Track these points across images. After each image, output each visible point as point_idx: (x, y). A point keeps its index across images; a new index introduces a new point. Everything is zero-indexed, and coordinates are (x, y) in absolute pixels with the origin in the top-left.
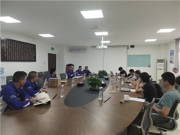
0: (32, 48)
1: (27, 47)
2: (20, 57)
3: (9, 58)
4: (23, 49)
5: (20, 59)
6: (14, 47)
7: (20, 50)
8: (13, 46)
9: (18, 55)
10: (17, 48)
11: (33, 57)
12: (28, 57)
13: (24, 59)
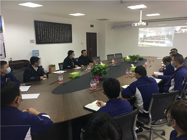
0: (67, 29)
1: (61, 28)
2: (55, 39)
3: (43, 41)
4: (58, 31)
5: (55, 41)
6: (48, 29)
7: (54, 32)
8: (46, 29)
9: (53, 37)
10: (50, 30)
11: (68, 38)
12: (63, 39)
13: (58, 40)
